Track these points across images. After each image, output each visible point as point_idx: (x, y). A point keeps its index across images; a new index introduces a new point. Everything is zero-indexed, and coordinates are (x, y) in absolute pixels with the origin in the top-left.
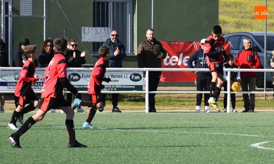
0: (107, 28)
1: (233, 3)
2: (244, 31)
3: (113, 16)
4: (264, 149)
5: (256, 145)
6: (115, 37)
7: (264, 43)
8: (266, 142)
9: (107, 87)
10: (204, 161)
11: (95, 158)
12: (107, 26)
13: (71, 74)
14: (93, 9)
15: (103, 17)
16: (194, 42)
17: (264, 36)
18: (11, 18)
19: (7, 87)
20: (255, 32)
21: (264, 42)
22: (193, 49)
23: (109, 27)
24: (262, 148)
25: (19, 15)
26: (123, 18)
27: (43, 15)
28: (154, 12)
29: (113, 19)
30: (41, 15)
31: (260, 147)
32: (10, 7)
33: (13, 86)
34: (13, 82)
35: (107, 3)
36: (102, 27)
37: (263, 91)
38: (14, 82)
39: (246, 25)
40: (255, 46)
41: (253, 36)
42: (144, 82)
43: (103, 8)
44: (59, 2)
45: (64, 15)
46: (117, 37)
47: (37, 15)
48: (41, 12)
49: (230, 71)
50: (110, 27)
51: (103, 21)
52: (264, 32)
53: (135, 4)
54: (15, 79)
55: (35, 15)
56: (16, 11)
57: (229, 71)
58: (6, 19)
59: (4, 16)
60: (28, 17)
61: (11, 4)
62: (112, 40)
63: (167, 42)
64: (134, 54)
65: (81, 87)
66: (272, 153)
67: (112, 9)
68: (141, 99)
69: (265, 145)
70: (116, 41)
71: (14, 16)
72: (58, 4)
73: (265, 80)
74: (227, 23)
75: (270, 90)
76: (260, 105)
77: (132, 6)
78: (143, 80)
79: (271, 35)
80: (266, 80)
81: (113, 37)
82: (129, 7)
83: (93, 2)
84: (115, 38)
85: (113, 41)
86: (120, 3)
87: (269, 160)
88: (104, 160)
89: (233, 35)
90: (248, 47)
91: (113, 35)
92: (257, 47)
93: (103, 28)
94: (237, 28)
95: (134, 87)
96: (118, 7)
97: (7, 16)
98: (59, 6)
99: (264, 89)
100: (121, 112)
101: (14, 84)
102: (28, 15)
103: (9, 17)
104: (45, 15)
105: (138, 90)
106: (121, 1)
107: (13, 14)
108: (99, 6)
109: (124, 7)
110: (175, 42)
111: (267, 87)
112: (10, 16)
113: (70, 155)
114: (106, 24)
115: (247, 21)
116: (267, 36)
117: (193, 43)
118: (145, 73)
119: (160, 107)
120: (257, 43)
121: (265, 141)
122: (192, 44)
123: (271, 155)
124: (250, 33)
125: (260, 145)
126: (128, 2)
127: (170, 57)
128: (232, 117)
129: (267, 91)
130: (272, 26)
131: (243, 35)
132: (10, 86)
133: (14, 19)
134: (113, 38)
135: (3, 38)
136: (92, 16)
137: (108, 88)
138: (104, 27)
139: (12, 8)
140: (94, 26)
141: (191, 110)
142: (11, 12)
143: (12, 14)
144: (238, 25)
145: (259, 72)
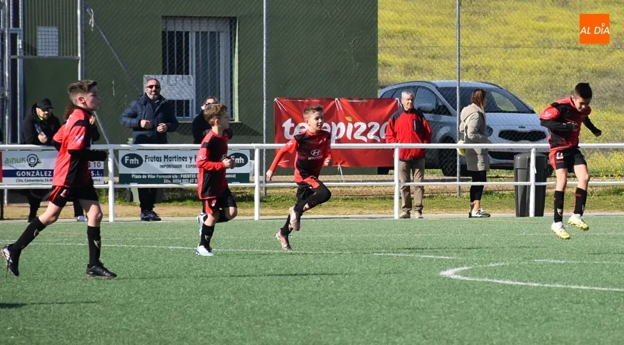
0: (186, 76)
1: (399, 32)
2: (420, 80)
3: (197, 56)
4: (462, 281)
5: (449, 273)
6: (154, 88)
7: (456, 100)
8: (466, 268)
9: (188, 176)
10: (361, 301)
11: (174, 298)
12: (187, 73)
13: (126, 155)
14: (163, 44)
15: (180, 58)
16: (337, 99)
17: (456, 88)
18: (22, 60)
19: (15, 178)
20: (440, 82)
21: (456, 98)
22: (334, 111)
23: (190, 75)
24: (459, 277)
25: (36, 55)
26: (214, 59)
27: (77, 55)
28: (267, 48)
29: (197, 61)
30: (73, 55)
31: (456, 277)
32: (19, 42)
33: (26, 176)
34: (26, 171)
35: (187, 33)
36: (178, 74)
37: (455, 180)
38: (28, 171)
39: (421, 69)
40: (440, 104)
41: (437, 88)
42: (252, 169)
43: (180, 42)
44: (104, 34)
45: (113, 55)
46: (158, 90)
47: (66, 55)
48: (73, 49)
49: (399, 147)
50: (192, 74)
51: (180, 64)
52: (457, 81)
53: (235, 36)
54: (30, 165)
55: (63, 55)
56: (30, 48)
57: (396, 147)
58: (13, 63)
59: (9, 57)
60: (50, 59)
61: (22, 36)
62: (148, 95)
63: (290, 99)
64: (234, 120)
65: (144, 177)
66: (477, 286)
67: (194, 44)
68: (247, 196)
69: (464, 273)
70: (156, 96)
71: (27, 57)
72: (102, 37)
73: (458, 163)
74: (390, 66)
75: (467, 180)
76: (450, 205)
77: (229, 38)
78: (250, 164)
79: (468, 86)
80: (460, 162)
81: (150, 89)
82: (223, 40)
83: (163, 32)
84: (154, 91)
85: (151, 97)
86: (209, 34)
87: (472, 298)
88: (189, 301)
89: (402, 85)
90: (409, 107)
91: (151, 87)
92: (445, 107)
93: (181, 76)
94: (406, 75)
95: (234, 176)
96: (204, 41)
97: (13, 57)
98: (104, 40)
99: (457, 178)
100: (160, 220)
101: (28, 173)
102: (51, 55)
103: (18, 60)
104: (79, 55)
105: (241, 182)
106: (211, 30)
107: (25, 54)
108: (173, 38)
109: (215, 41)
110: (304, 99)
111: (462, 174)
112: (19, 57)
113: (131, 293)
114: (186, 70)
115: (423, 62)
116: (460, 88)
117: (334, 100)
118: (252, 151)
119: (279, 211)
120: (443, 100)
121: (463, 266)
122: (332, 103)
123: (476, 290)
124: (431, 83)
125: (456, 274)
126: (222, 32)
127: (296, 125)
128: (403, 227)
129: (461, 180)
130: (467, 71)
131: (419, 87)
132: (21, 176)
133: (25, 62)
134: (151, 92)
135: (8, 94)
136: (161, 55)
137: (189, 179)
138: (182, 74)
139: (24, 44)
140: (164, 73)
141: (333, 214)
142: (22, 51)
143: (22, 54)
144: (409, 69)
145: (448, 149)
